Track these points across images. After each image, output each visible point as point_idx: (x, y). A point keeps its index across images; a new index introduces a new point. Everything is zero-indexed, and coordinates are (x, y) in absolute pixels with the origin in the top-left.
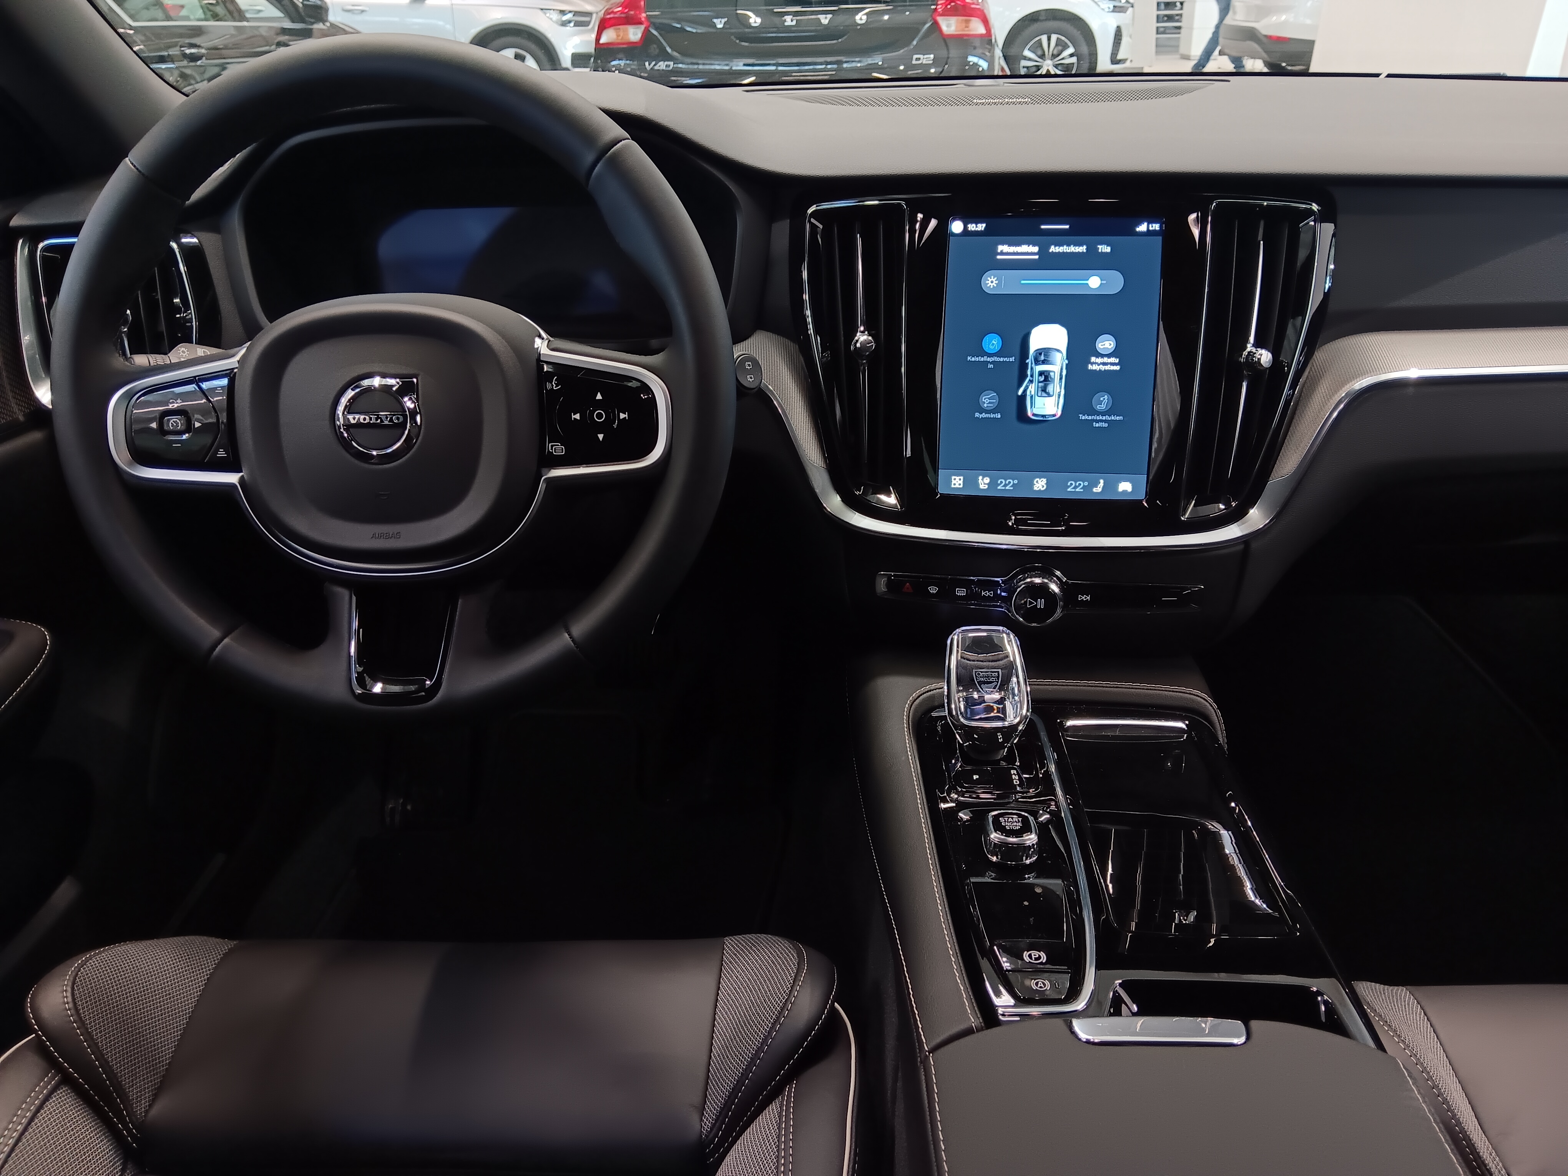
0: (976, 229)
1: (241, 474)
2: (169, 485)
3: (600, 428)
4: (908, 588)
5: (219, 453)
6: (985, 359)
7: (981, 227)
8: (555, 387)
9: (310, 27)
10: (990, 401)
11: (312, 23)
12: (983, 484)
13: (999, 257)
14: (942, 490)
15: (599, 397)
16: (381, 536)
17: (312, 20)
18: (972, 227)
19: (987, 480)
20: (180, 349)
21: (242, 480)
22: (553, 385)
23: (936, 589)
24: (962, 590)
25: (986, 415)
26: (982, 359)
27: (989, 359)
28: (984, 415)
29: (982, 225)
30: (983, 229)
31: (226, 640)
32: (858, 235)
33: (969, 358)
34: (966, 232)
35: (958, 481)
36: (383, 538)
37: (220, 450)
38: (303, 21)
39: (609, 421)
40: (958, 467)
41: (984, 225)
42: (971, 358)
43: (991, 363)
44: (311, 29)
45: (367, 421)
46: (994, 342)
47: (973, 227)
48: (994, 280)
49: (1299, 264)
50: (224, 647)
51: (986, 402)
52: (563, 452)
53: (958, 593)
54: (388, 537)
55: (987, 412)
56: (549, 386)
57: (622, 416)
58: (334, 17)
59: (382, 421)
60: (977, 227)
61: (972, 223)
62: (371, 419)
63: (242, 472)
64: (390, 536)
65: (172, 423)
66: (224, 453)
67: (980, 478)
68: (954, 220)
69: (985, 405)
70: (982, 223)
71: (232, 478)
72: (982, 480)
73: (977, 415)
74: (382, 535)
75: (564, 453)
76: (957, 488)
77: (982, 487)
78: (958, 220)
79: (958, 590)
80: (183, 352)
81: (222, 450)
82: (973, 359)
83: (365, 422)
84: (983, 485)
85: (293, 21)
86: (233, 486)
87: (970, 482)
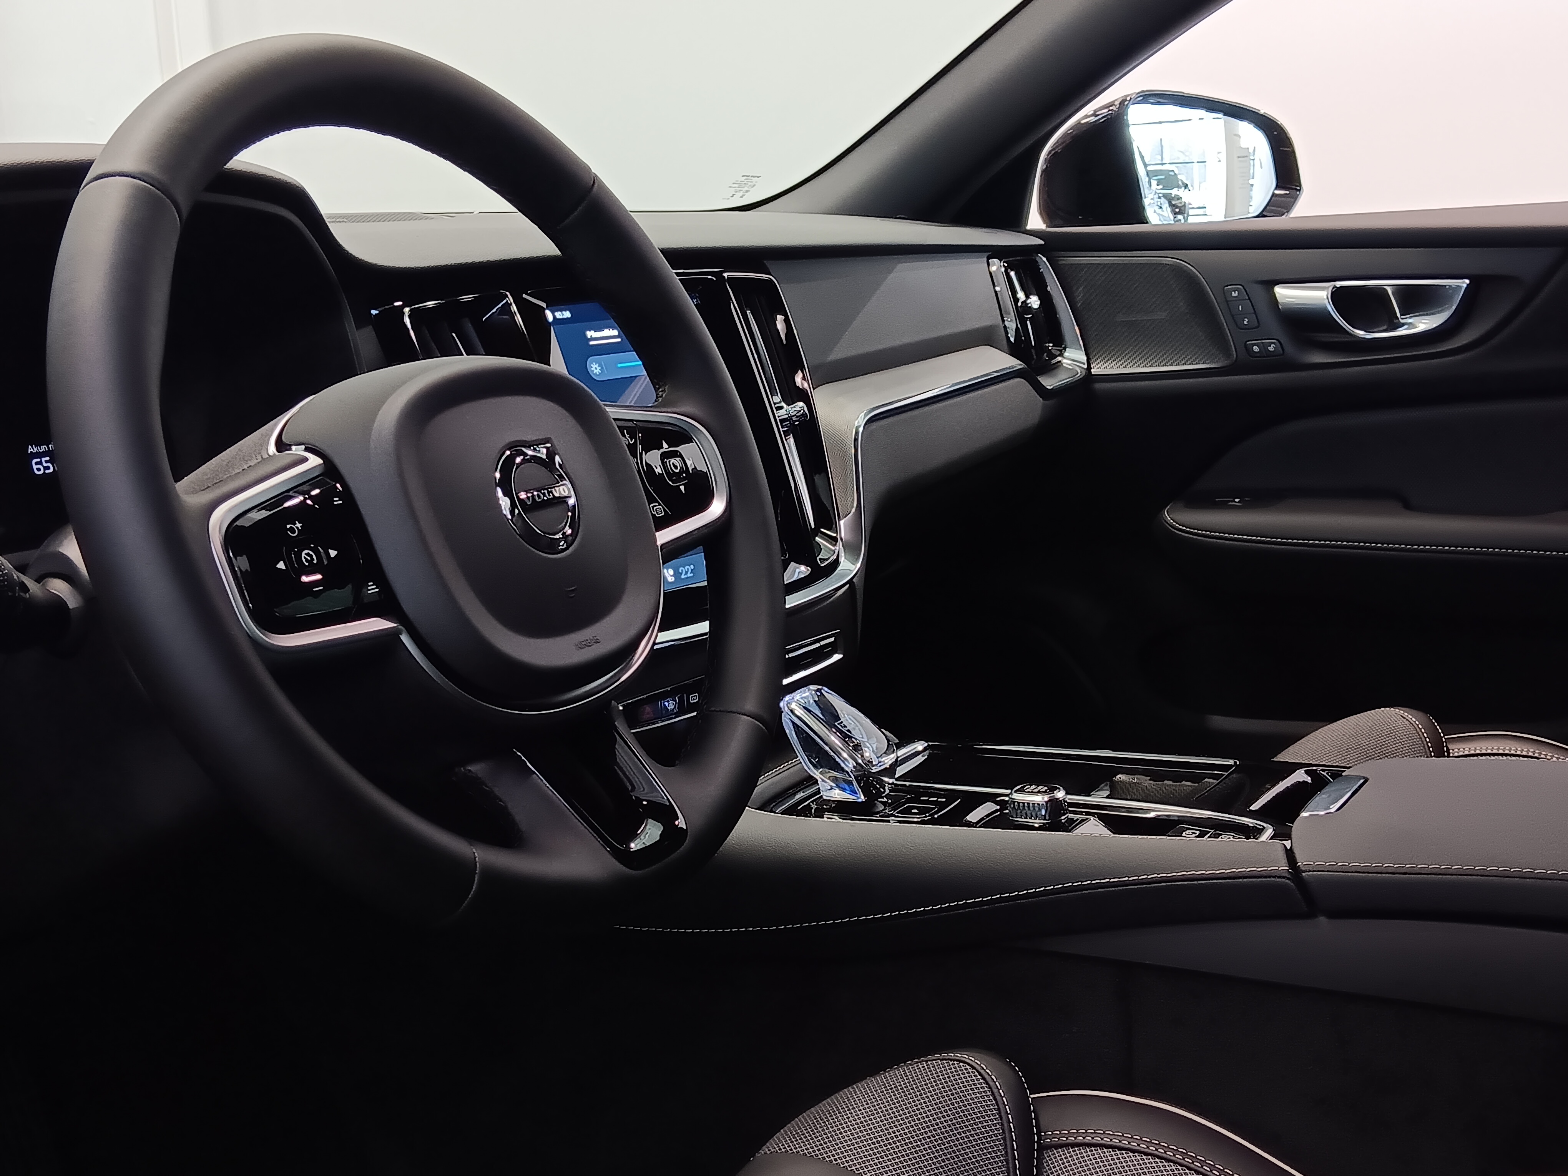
0: (564, 317)
5: (369, 588)
8: (631, 441)
13: (592, 343)
18: (560, 315)
22: (628, 439)
30: (568, 316)
34: (558, 320)
36: (587, 646)
37: (369, 584)
39: (684, 470)
41: (568, 312)
48: (596, 366)
49: (783, 337)
52: (663, 512)
54: (589, 644)
60: (563, 314)
61: (559, 311)
64: (591, 642)
65: (304, 557)
66: (374, 587)
70: (565, 310)
72: (668, 572)
75: (663, 514)
81: (372, 583)
86: (397, 632)
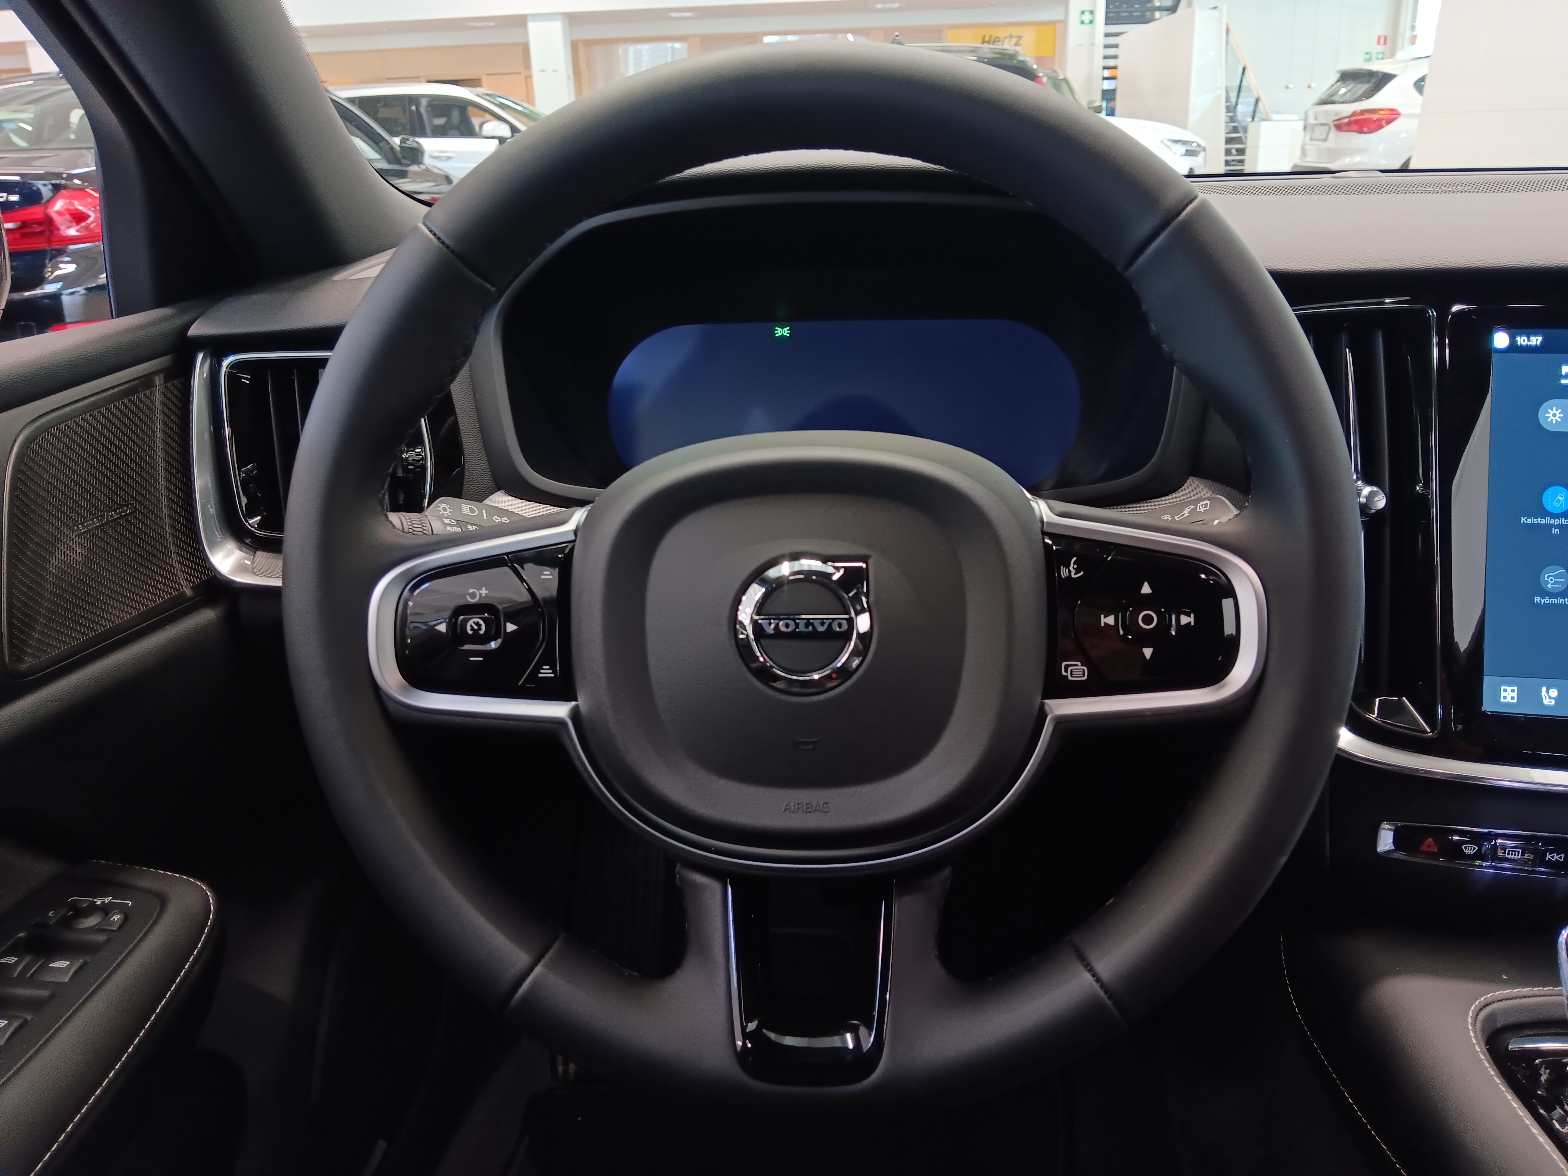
0: (1529, 343)
1: (574, 703)
2: (458, 719)
3: (1145, 638)
4: (1429, 846)
5: (542, 671)
6: (1548, 520)
7: (1536, 340)
8: (1075, 574)
9: (405, 169)
10: (1556, 580)
11: (408, 165)
12: (1547, 697)
14: (1488, 706)
15: (1146, 589)
16: (798, 808)
17: (408, 162)
18: (1522, 340)
19: (1554, 693)
20: (440, 505)
21: (575, 714)
22: (1071, 571)
23: (1474, 848)
24: (1515, 851)
25: (1551, 600)
26: (1543, 521)
27: (1553, 521)
28: (1547, 600)
29: (1537, 338)
30: (1538, 343)
31: (538, 969)
32: (1347, 350)
33: (1523, 520)
34: (1513, 348)
35: (1511, 696)
36: (803, 812)
37: (544, 667)
38: (399, 163)
39: (1163, 625)
40: (1510, 674)
41: (1540, 339)
42: (1526, 520)
43: (1558, 526)
44: (407, 171)
45: (792, 627)
46: (1560, 498)
47: (1524, 341)
48: (1552, 413)
50: (535, 982)
51: (1550, 581)
52: (1084, 676)
53: (1509, 854)
54: (809, 809)
55: (1552, 595)
56: (1064, 573)
57: (1184, 620)
58: (427, 161)
59: (814, 627)
60: (1529, 340)
61: (1521, 335)
62: (797, 625)
63: (576, 700)
64: (814, 809)
65: (471, 626)
66: (550, 671)
67: (1544, 689)
68: (1498, 330)
69: (1549, 586)
70: (1536, 334)
71: (559, 710)
72: (1547, 692)
73: (1537, 599)
74: (800, 806)
75: (1085, 678)
76: (1508, 704)
77: (1546, 702)
78: (1502, 331)
79: (1509, 851)
80: (444, 509)
81: (548, 667)
82: (1529, 521)
83: (790, 630)
84: (1548, 700)
85: (389, 162)
86: (559, 723)
87: (1529, 695)
